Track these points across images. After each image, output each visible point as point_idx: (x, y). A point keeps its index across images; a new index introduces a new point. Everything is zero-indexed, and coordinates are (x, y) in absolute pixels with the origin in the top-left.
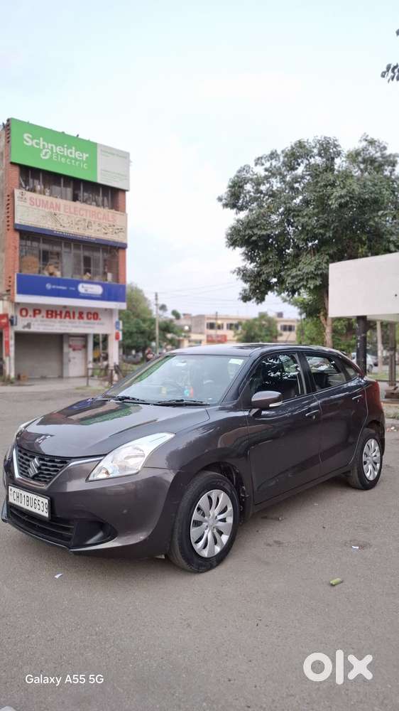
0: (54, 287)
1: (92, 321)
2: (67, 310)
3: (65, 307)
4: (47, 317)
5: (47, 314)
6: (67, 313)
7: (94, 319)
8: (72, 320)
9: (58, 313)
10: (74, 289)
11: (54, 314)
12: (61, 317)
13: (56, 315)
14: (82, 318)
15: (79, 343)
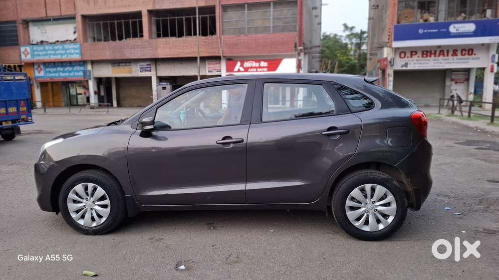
0: (426, 31)
1: (467, 56)
2: (441, 49)
3: (439, 47)
4: (422, 57)
5: (423, 54)
6: (442, 51)
7: (469, 54)
8: (446, 57)
9: (433, 52)
10: (445, 30)
11: (429, 54)
12: (435, 56)
13: (431, 54)
14: (456, 55)
15: (461, 76)
